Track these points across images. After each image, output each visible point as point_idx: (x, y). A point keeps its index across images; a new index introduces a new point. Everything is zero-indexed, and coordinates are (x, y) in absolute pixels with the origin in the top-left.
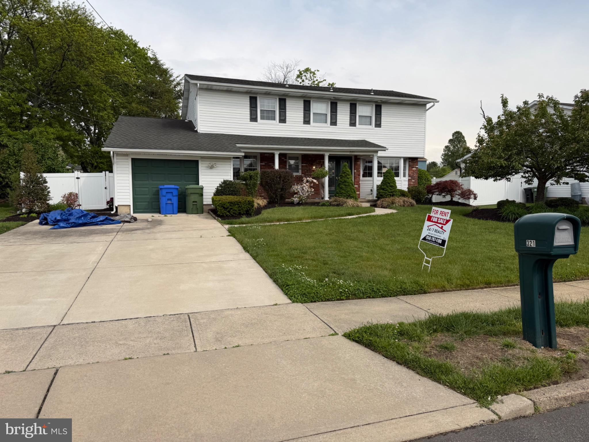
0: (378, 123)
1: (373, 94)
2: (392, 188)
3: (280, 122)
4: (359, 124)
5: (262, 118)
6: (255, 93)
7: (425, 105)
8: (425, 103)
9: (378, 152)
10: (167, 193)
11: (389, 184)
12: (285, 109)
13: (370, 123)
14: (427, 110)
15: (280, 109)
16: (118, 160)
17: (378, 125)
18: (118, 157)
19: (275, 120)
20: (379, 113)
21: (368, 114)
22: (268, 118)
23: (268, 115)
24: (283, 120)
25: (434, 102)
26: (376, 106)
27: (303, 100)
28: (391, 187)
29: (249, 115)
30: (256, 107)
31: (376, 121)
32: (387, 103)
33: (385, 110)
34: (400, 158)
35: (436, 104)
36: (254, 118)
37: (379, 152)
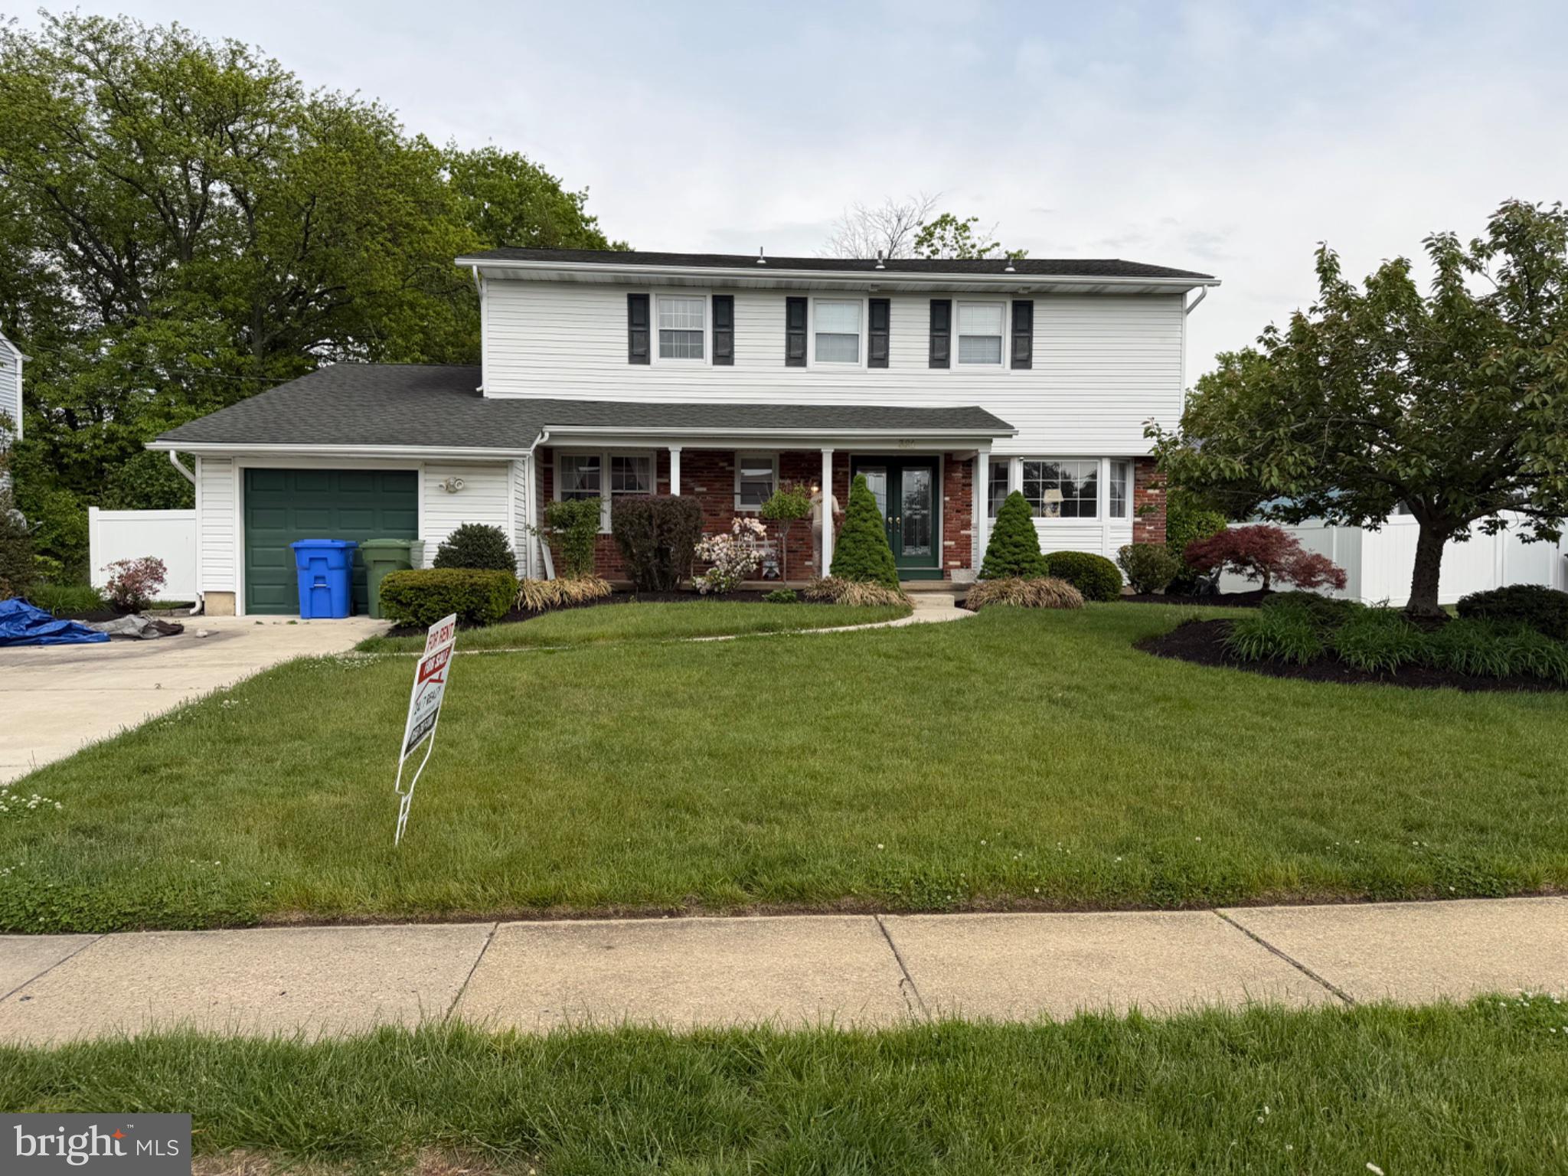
0: (1022, 355)
1: (1011, 269)
2: (1017, 550)
3: (715, 362)
4: (960, 362)
5: (664, 353)
6: (641, 285)
7: (1180, 295)
8: (1180, 290)
9: (991, 441)
10: (311, 559)
11: (1010, 537)
12: (730, 325)
13: (997, 358)
14: (1188, 311)
15: (716, 325)
16: (205, 475)
17: (1022, 360)
18: (206, 467)
19: (701, 356)
20: (1025, 327)
21: (992, 331)
22: (683, 354)
23: (682, 344)
24: (724, 356)
25: (1202, 285)
26: (1016, 306)
27: (784, 297)
28: (1016, 546)
29: (626, 347)
30: (646, 323)
31: (1014, 350)
32: (1047, 294)
33: (1043, 317)
34: (1100, 458)
35: (1210, 290)
36: (639, 355)
37: (996, 441)
